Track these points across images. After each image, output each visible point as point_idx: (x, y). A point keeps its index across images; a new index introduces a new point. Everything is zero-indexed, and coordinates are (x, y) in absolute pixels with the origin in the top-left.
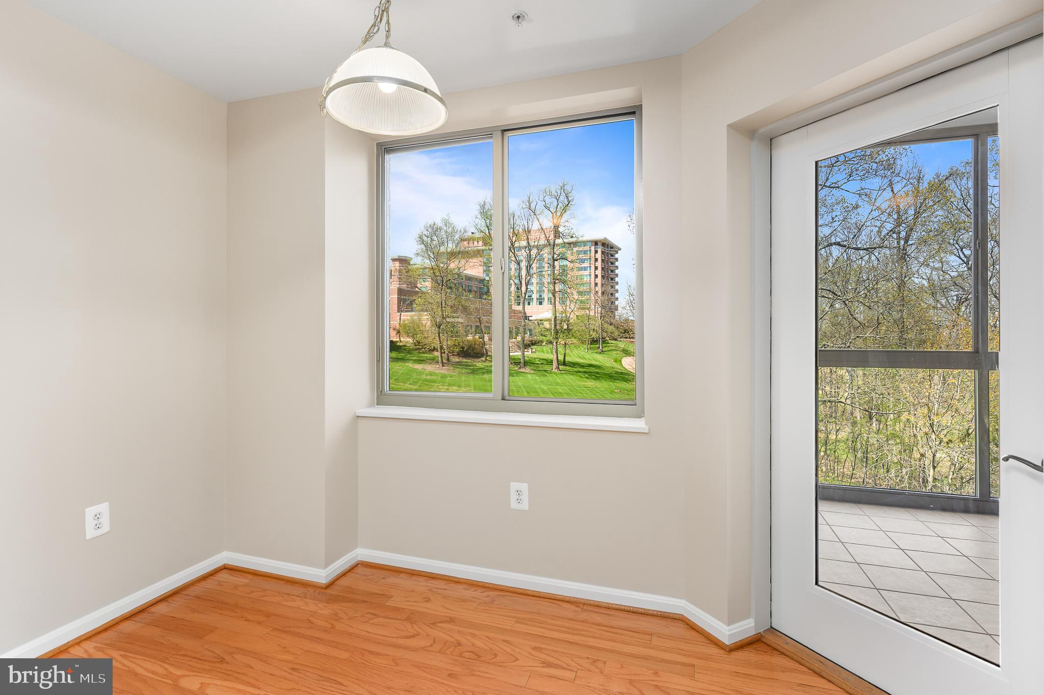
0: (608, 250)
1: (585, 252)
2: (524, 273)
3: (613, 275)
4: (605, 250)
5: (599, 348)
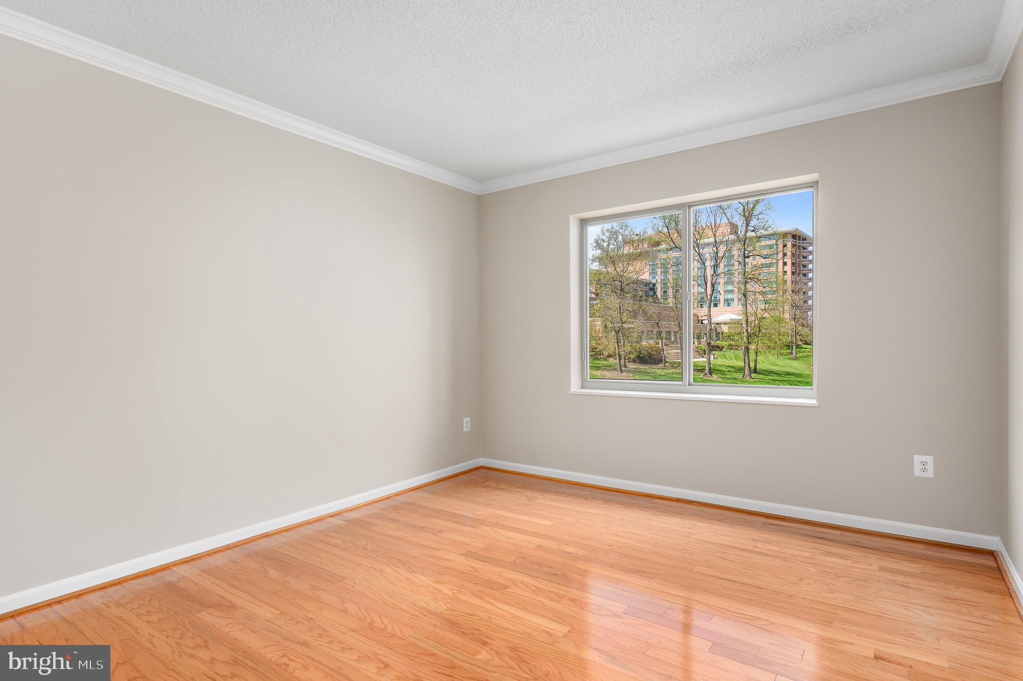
0: (799, 243)
1: (771, 247)
2: (709, 272)
3: (806, 270)
4: (796, 242)
5: (792, 353)
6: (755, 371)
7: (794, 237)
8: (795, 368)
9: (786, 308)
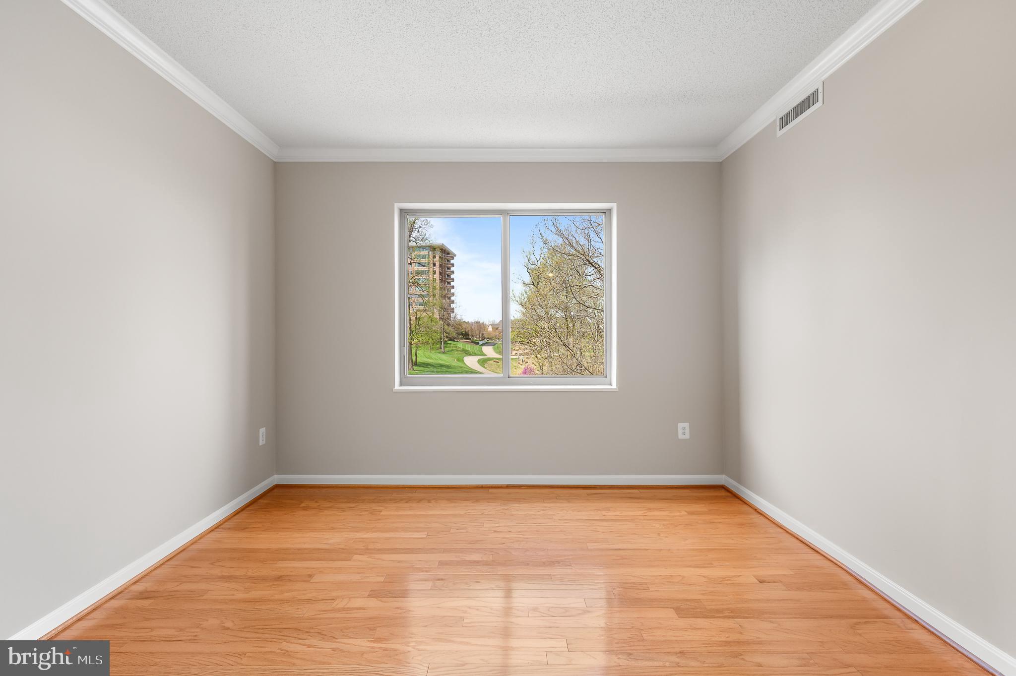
0: (445, 256)
1: (424, 257)
3: (449, 279)
4: (442, 255)
5: (441, 348)
6: (416, 364)
7: (442, 249)
8: (445, 361)
9: (435, 310)
